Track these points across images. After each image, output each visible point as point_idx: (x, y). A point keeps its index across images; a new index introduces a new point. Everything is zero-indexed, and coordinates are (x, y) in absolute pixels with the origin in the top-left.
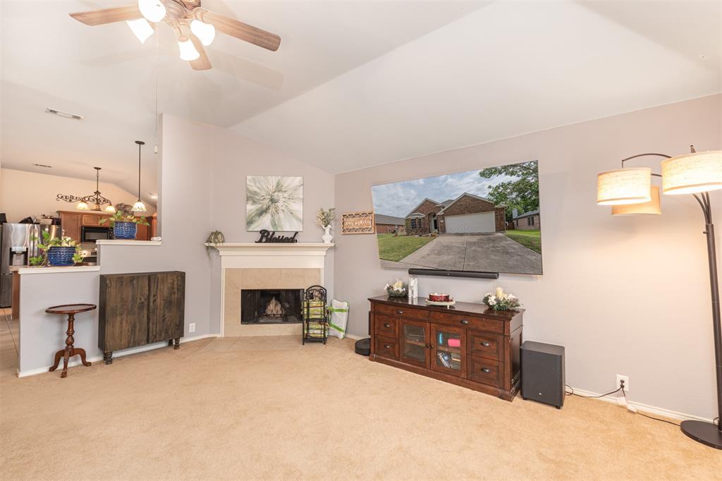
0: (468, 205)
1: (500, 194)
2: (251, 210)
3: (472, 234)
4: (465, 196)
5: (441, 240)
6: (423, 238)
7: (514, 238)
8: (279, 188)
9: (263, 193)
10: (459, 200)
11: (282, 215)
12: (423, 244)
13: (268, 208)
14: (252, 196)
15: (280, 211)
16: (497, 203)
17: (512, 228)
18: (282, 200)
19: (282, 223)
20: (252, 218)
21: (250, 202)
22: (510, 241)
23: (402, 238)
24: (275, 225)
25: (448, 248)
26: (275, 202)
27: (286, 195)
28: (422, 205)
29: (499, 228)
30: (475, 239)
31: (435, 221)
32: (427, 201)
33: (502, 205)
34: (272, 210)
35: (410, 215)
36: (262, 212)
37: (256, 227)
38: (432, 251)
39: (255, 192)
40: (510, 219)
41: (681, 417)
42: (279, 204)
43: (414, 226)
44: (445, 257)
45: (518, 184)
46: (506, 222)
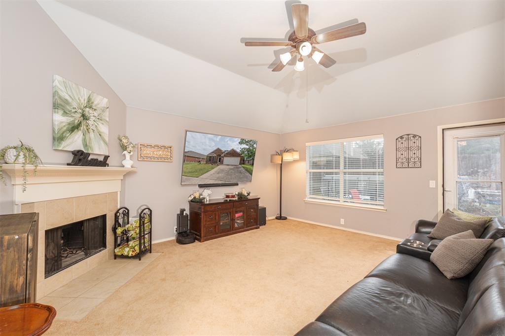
0: (233, 153)
1: (243, 151)
2: (62, 122)
3: (232, 165)
4: (233, 150)
5: (221, 167)
6: (213, 166)
7: (244, 167)
8: (89, 104)
9: (75, 105)
10: (230, 151)
11: (92, 135)
12: (213, 168)
13: (79, 125)
14: (63, 104)
15: (91, 131)
16: (241, 154)
17: (244, 164)
18: (92, 118)
19: (93, 144)
20: (63, 134)
21: (61, 112)
22: (242, 169)
23: (203, 165)
24: (86, 145)
25: (222, 170)
26: (87, 119)
27: (96, 114)
28: (216, 150)
29: (240, 164)
30: (232, 167)
31: (220, 158)
32: (218, 149)
33: (243, 155)
34: (83, 127)
35: (209, 154)
36: (74, 128)
37: (68, 145)
38: (216, 172)
39: (66, 100)
40: (244, 161)
41: (274, 217)
42: (91, 122)
43: (210, 160)
44: (220, 175)
45: (248, 149)
46: (243, 162)
